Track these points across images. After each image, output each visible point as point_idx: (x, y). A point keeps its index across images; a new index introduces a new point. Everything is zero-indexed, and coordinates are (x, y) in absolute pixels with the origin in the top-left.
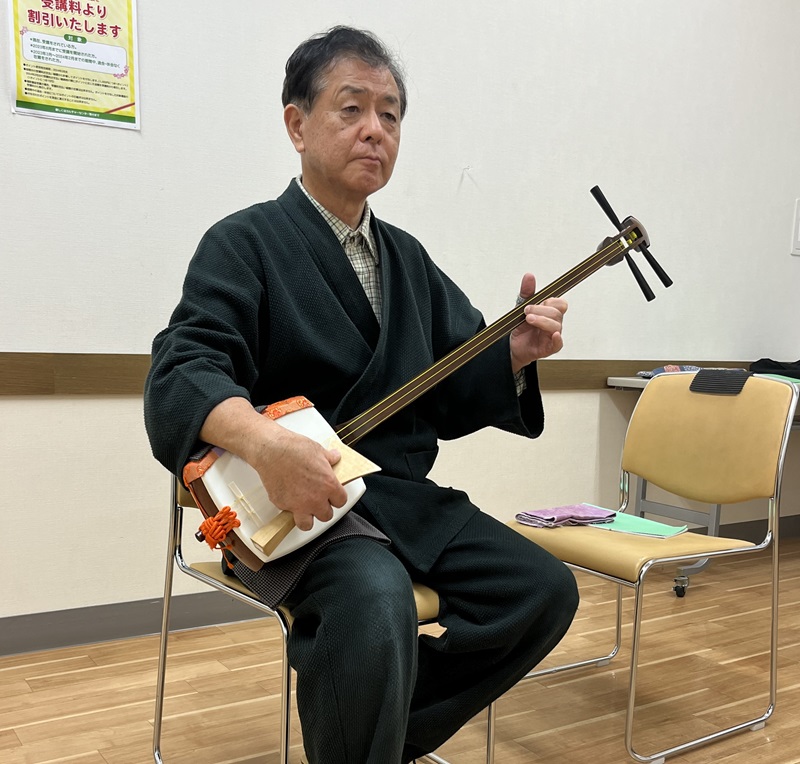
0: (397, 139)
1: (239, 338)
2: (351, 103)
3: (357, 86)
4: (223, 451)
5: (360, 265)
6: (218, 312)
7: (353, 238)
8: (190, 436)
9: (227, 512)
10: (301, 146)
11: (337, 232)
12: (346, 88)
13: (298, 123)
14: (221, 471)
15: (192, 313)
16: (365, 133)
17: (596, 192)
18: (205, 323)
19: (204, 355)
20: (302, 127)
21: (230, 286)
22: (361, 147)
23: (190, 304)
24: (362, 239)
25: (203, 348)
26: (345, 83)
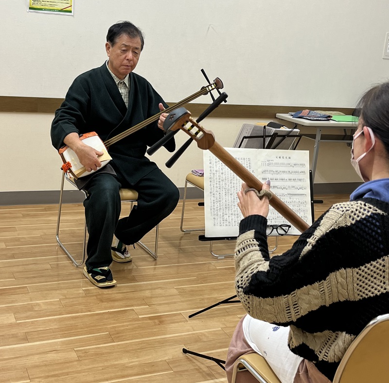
0: (138, 59)
1: (79, 113)
2: (124, 49)
3: (127, 44)
4: (69, 147)
5: (123, 91)
6: (74, 105)
7: (121, 83)
8: (61, 141)
9: (69, 163)
10: (109, 55)
11: (116, 81)
12: (124, 44)
13: (109, 48)
14: (68, 152)
15: (67, 105)
16: (127, 58)
17: (202, 71)
18: (70, 109)
19: (67, 119)
20: (110, 50)
21: (79, 98)
22: (125, 62)
23: (67, 103)
24: (124, 83)
25: (68, 116)
26: (124, 43)
